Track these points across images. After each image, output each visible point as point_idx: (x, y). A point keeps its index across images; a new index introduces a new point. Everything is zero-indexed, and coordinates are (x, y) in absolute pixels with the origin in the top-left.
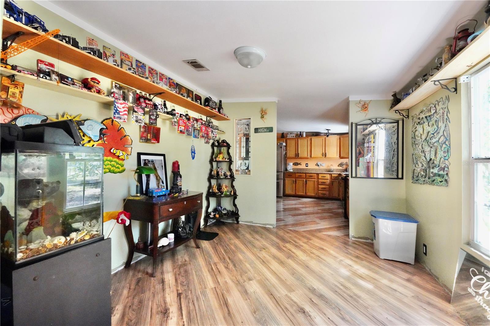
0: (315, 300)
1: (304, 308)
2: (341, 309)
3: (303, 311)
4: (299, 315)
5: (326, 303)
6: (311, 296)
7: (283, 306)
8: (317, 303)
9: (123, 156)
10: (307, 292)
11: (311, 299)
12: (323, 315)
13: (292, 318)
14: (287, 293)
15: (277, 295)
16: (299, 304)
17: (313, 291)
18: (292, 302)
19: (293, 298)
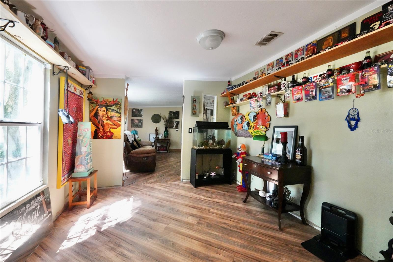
0: (148, 230)
1: (154, 222)
2: (131, 231)
3: (154, 220)
4: (156, 218)
5: (140, 230)
6: (152, 231)
7: (166, 218)
8: (147, 228)
9: (262, 129)
10: (155, 233)
11: (151, 229)
12: (142, 223)
13: (159, 215)
14: (169, 226)
15: (174, 222)
16: (158, 223)
17: (151, 236)
18: (162, 222)
19: (163, 224)
